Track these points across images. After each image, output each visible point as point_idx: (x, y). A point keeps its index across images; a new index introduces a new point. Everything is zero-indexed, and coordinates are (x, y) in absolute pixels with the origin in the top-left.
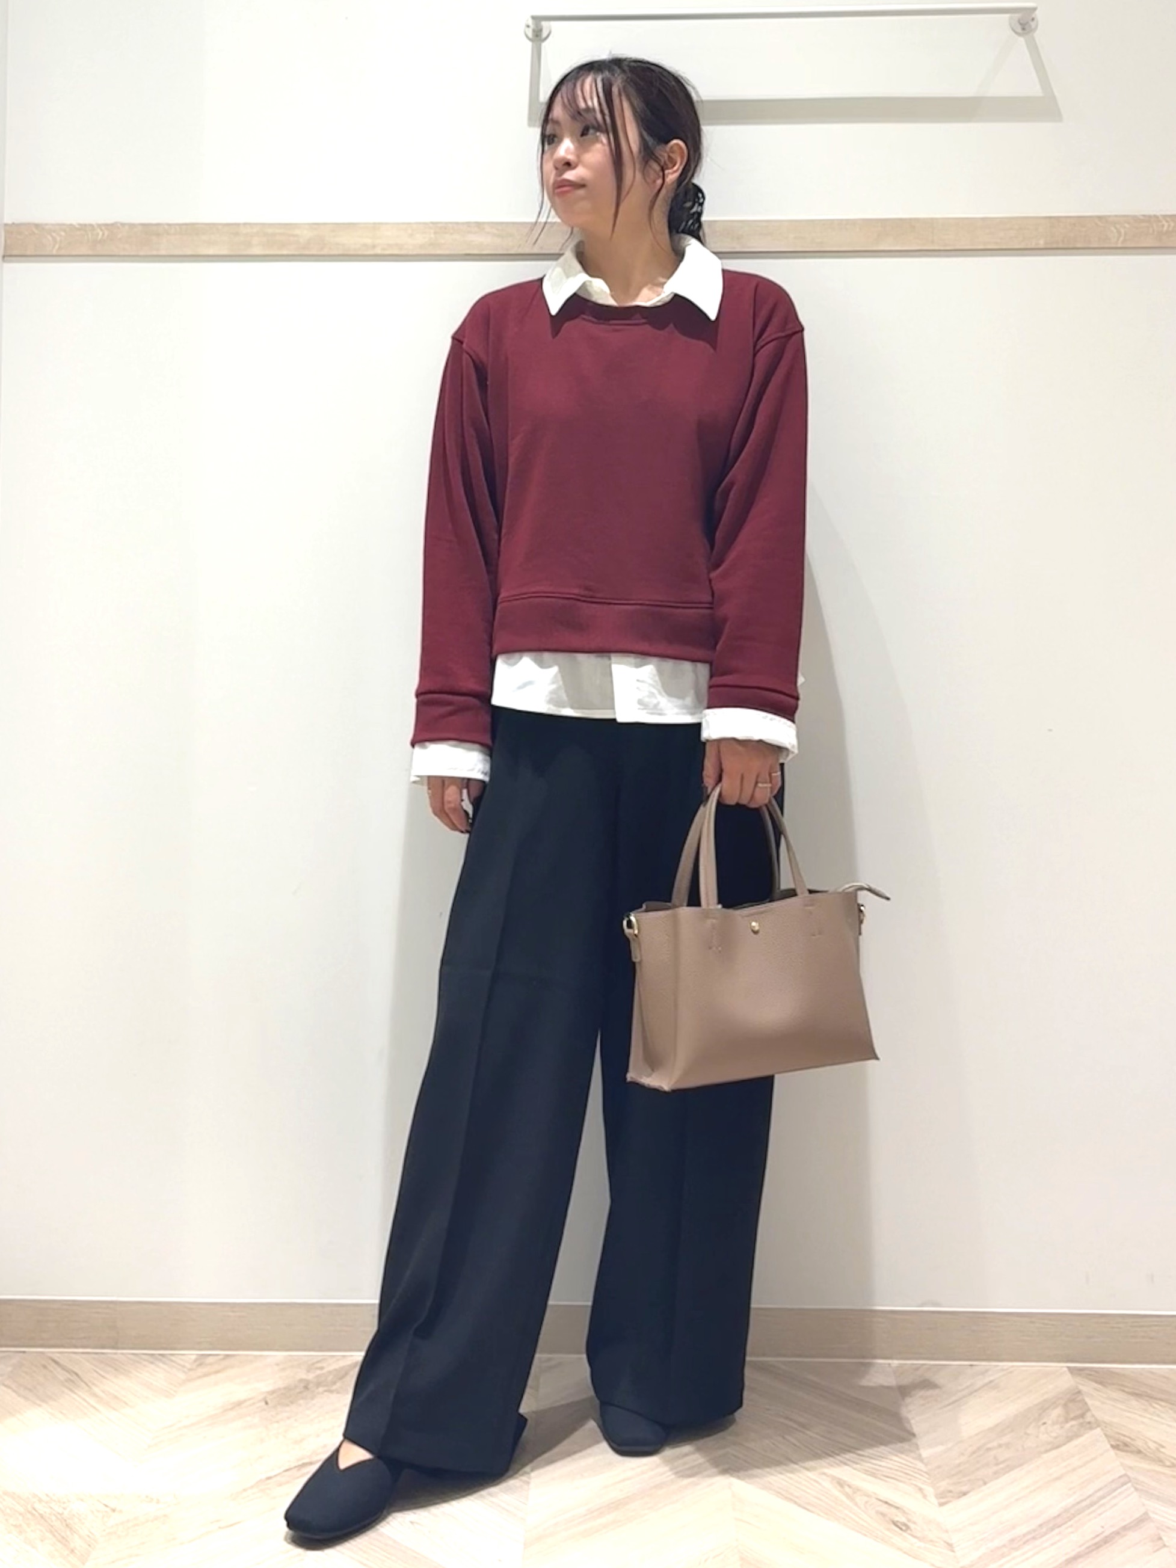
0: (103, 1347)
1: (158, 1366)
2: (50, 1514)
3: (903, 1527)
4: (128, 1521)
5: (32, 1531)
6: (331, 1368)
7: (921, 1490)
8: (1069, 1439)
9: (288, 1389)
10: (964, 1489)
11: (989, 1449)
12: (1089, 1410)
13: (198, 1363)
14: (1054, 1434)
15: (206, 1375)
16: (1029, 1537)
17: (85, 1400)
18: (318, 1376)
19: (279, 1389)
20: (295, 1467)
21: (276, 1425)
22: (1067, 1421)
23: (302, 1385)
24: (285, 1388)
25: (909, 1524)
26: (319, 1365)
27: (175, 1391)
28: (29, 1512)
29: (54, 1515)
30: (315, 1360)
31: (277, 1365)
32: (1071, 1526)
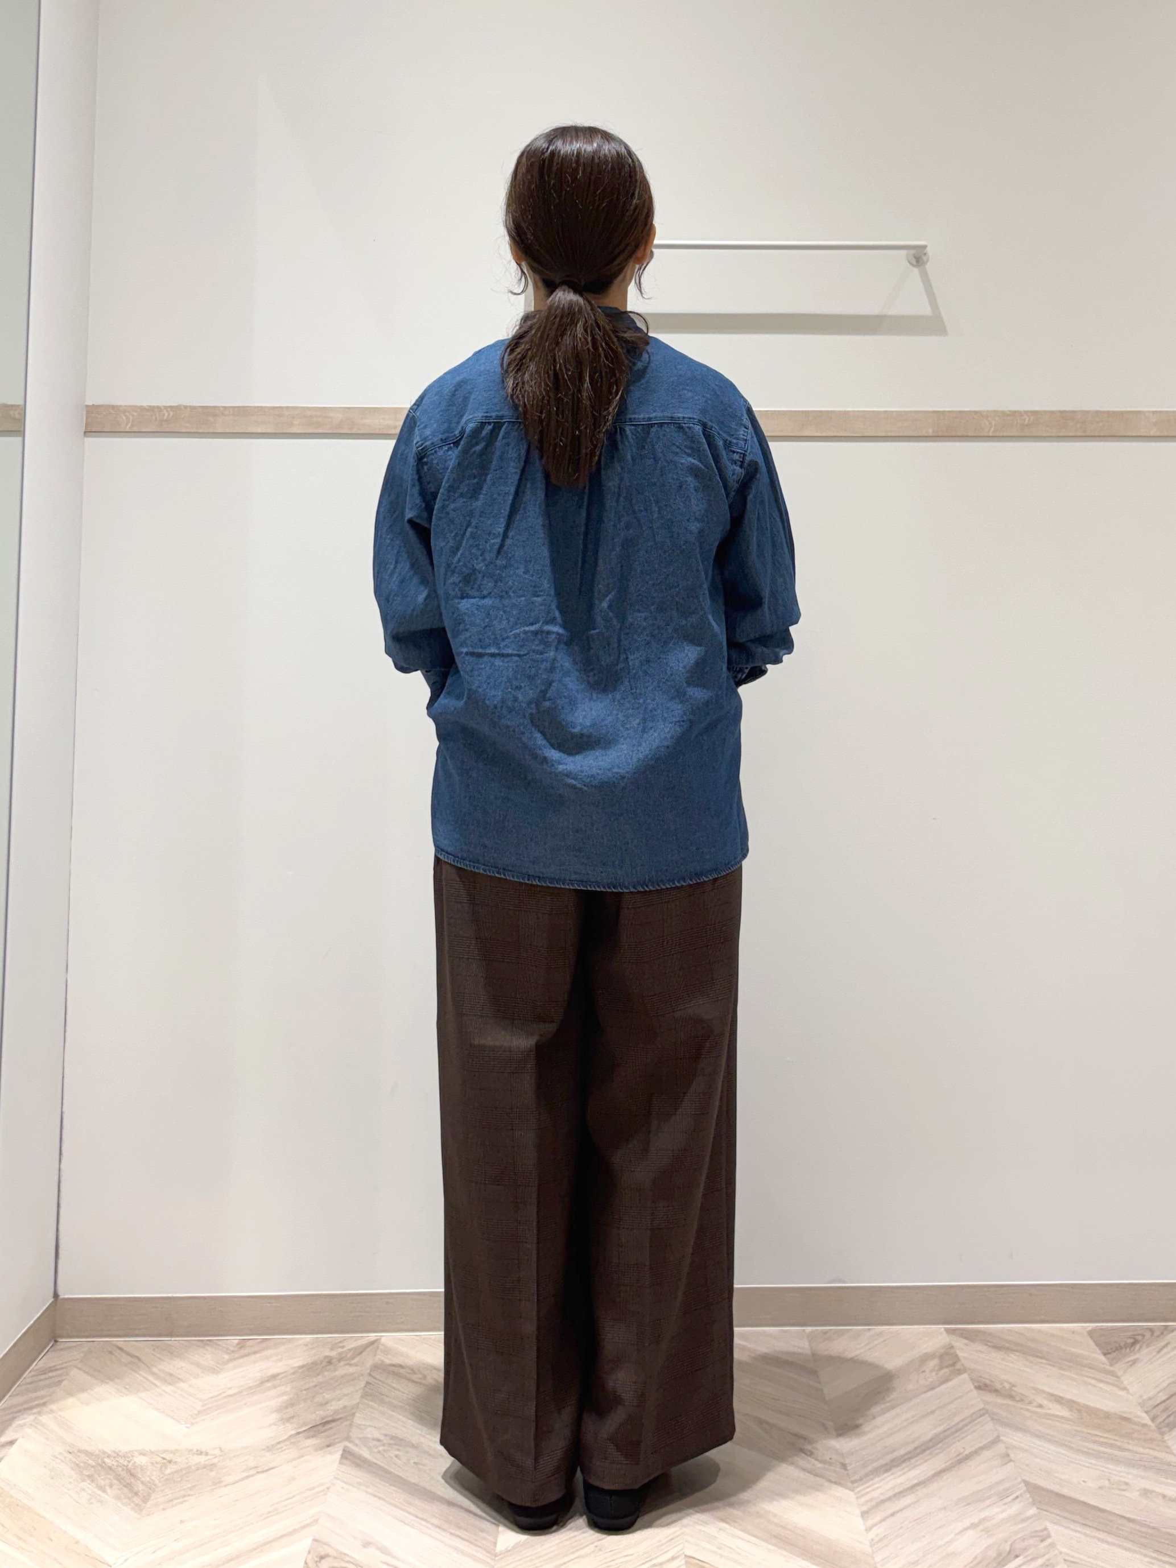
0: (160, 1335)
1: (206, 1350)
2: (117, 1466)
3: (809, 1453)
4: (181, 1470)
5: (102, 1480)
6: (352, 1346)
8: (941, 1383)
9: (315, 1363)
10: (856, 1423)
12: (959, 1360)
13: (239, 1346)
14: (930, 1380)
15: (246, 1355)
16: (906, 1457)
17: (144, 1377)
18: (340, 1354)
19: (308, 1364)
22: (941, 1368)
23: (327, 1360)
24: (312, 1363)
25: (814, 1451)
26: (340, 1345)
27: (221, 1369)
28: (100, 1465)
29: (120, 1467)
30: (337, 1341)
31: (306, 1345)
32: (942, 1447)
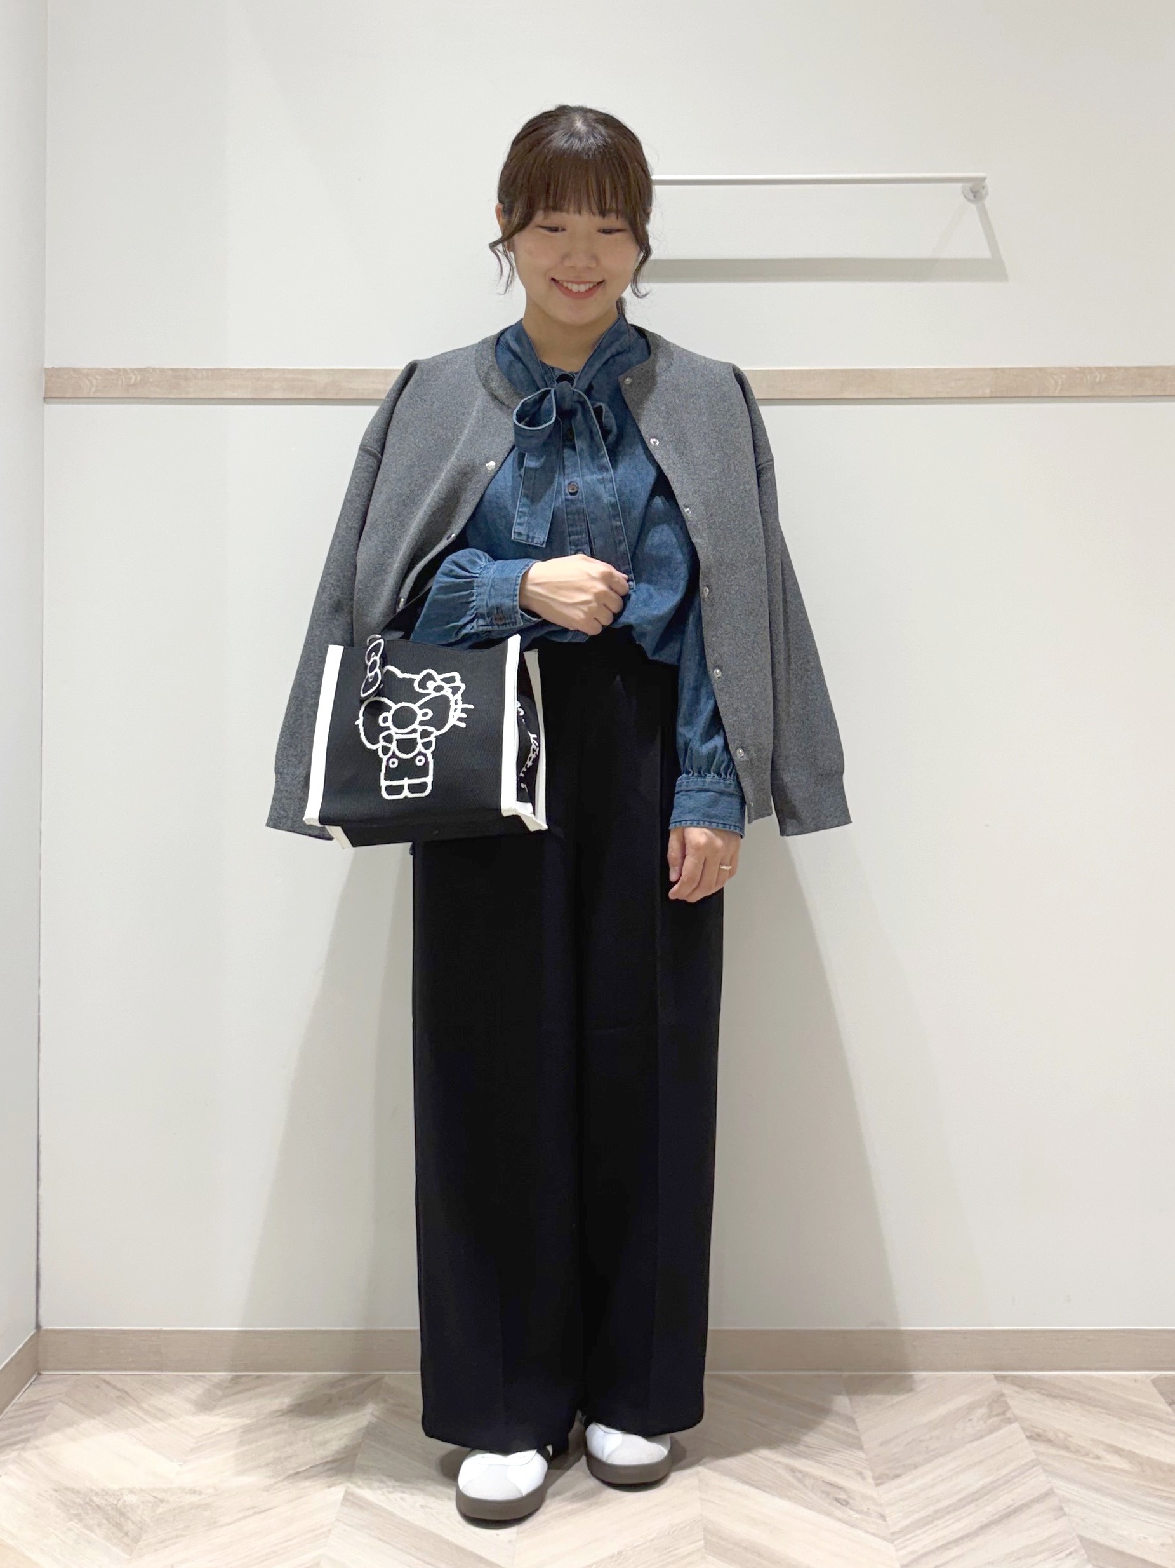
0: (149, 1369)
2: (106, 1505)
3: (845, 1503)
4: (174, 1509)
5: (90, 1518)
6: (353, 1384)
7: (860, 1474)
8: (991, 1432)
9: (313, 1401)
10: (898, 1472)
11: (921, 1441)
12: (1008, 1408)
13: (233, 1382)
14: (978, 1428)
15: (242, 1391)
16: (949, 1509)
17: (134, 1413)
18: (341, 1392)
20: (321, 1464)
21: (304, 1431)
22: (989, 1418)
23: (325, 1399)
24: (310, 1401)
25: (851, 1501)
26: (340, 1383)
27: (215, 1406)
28: (87, 1503)
29: (110, 1505)
30: (337, 1379)
31: (304, 1383)
32: (987, 1500)
